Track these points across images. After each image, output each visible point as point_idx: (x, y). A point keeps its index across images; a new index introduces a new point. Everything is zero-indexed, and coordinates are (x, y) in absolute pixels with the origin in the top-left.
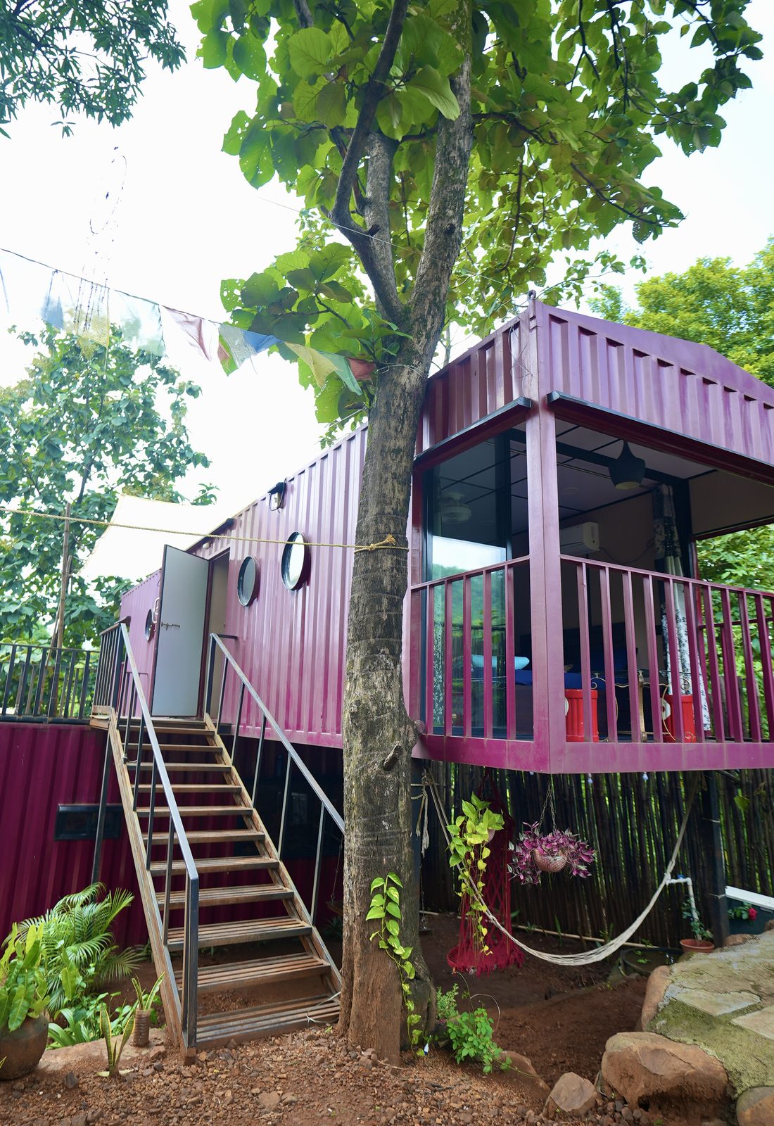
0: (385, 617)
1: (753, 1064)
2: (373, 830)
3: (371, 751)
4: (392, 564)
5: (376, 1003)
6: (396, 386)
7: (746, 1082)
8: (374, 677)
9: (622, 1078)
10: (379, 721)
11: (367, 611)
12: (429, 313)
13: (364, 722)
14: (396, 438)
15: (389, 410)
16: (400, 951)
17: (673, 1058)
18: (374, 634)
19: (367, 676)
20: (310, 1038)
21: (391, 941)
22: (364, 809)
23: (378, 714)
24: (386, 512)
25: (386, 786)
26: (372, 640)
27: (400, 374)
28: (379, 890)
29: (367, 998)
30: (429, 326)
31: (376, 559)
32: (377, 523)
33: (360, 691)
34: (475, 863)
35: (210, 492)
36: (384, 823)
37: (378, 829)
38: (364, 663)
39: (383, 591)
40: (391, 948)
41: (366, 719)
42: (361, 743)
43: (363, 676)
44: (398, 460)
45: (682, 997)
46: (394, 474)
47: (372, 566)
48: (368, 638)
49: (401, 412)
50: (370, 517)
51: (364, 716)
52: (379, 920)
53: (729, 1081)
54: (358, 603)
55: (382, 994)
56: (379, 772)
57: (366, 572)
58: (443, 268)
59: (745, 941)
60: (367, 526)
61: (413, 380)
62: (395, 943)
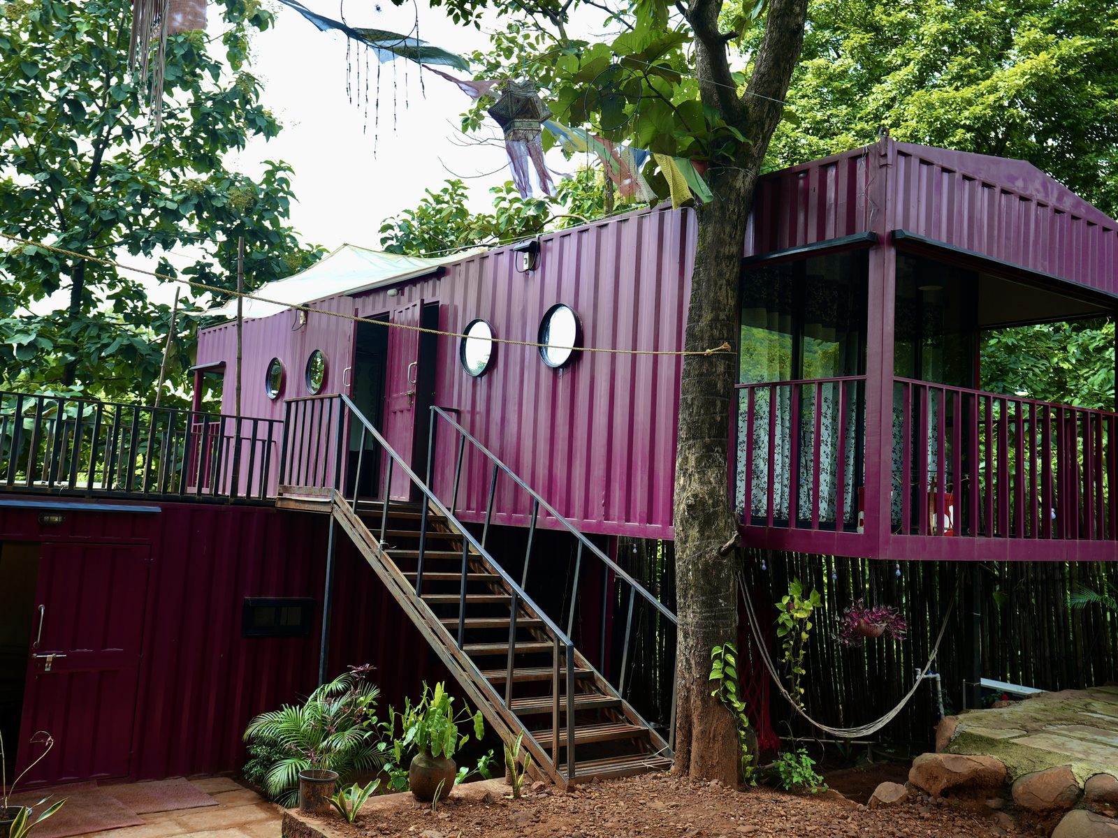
0: (719, 419)
1: (1025, 762)
2: (711, 606)
3: (708, 539)
4: (725, 368)
5: (718, 746)
6: (731, 190)
7: (1019, 772)
8: (710, 474)
9: (928, 779)
10: (715, 512)
11: (702, 412)
12: (767, 116)
13: (701, 513)
14: (730, 244)
15: (723, 214)
16: (737, 705)
17: (969, 761)
18: (709, 434)
19: (702, 472)
20: (655, 778)
21: (729, 696)
22: (702, 588)
23: (714, 507)
24: (720, 318)
25: (723, 569)
26: (707, 439)
27: (735, 177)
28: (718, 656)
29: (709, 743)
30: (766, 129)
31: (711, 364)
32: (712, 329)
33: (695, 486)
34: (799, 635)
35: (280, 174)
36: (720, 601)
37: (716, 606)
38: (699, 461)
39: (717, 394)
40: (730, 702)
41: (703, 510)
42: (698, 532)
43: (698, 473)
44: (731, 266)
45: (969, 730)
46: (728, 281)
47: (707, 370)
48: (703, 438)
49: (735, 217)
50: (704, 323)
51: (701, 508)
52: (718, 680)
53: (1008, 773)
54: (692, 404)
55: (723, 739)
56: (716, 558)
57: (701, 375)
58: (786, 69)
59: (1010, 704)
60: (701, 331)
61: (747, 184)
62: (733, 698)
